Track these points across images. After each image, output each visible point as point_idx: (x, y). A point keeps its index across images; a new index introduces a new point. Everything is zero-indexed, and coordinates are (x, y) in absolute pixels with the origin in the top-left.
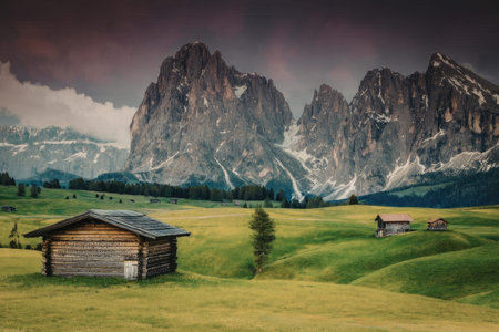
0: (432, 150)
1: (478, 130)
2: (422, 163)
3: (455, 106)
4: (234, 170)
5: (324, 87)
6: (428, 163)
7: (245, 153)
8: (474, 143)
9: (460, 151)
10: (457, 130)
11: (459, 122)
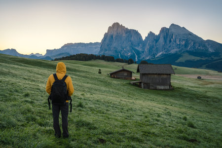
0: (167, 49)
1: (178, 44)
3: (173, 37)
6: (166, 52)
7: (125, 50)
8: (177, 47)
9: (174, 49)
10: (173, 43)
11: (174, 41)
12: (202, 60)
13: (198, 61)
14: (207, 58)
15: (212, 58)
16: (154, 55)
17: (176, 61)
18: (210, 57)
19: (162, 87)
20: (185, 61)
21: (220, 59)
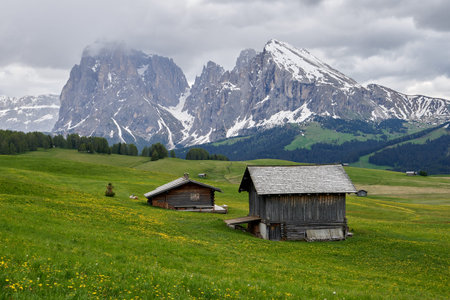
0: (260, 111)
1: (291, 96)
2: (253, 120)
3: (276, 78)
4: (126, 129)
5: (210, 63)
6: (256, 120)
7: (135, 116)
8: (288, 105)
9: (278, 111)
10: (277, 96)
11: (278, 90)
12: (357, 141)
13: (346, 144)
14: (370, 137)
15: (384, 137)
16: (223, 131)
17: (286, 148)
18: (380, 132)
19: (322, 234)
20: (313, 147)
21: (404, 139)
